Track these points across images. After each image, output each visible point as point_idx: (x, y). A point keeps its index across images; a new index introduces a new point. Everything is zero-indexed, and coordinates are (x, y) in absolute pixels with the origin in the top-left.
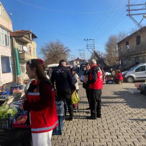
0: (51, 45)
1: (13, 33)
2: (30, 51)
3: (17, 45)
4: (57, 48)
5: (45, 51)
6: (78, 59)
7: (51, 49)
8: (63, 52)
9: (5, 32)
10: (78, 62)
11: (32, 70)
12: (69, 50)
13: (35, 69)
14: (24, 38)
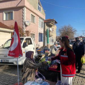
0: (65, 27)
1: (45, 21)
2: (53, 31)
3: (47, 27)
4: (68, 29)
5: (61, 31)
6: (81, 37)
7: (65, 30)
8: (72, 31)
9: (42, 21)
10: (81, 38)
11: (62, 43)
12: (76, 31)
13: (64, 42)
14: (50, 23)
